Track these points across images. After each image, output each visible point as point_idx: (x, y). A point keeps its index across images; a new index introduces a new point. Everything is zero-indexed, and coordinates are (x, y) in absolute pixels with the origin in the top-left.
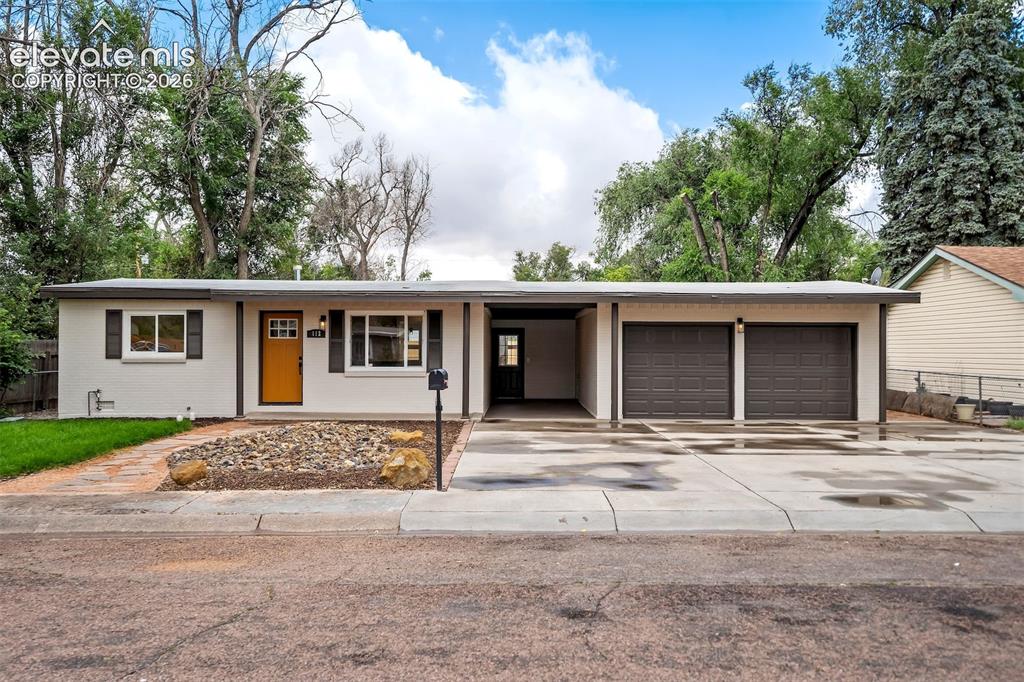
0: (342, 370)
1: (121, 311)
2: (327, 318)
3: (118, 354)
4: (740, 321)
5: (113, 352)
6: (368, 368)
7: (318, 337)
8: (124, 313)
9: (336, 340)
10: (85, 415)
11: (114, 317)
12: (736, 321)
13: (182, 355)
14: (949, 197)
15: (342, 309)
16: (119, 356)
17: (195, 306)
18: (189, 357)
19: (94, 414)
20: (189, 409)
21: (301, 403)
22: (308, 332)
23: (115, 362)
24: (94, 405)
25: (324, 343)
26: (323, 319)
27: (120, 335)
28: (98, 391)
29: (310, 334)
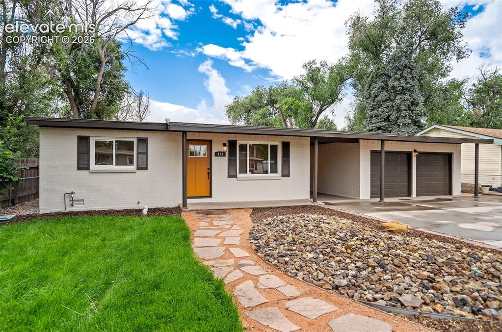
0: (235, 176)
1: (89, 137)
2: (227, 144)
3: (87, 166)
4: (415, 151)
5: (83, 165)
6: (249, 174)
7: (221, 156)
8: (91, 139)
9: (233, 158)
10: (62, 210)
11: (83, 141)
12: (413, 151)
13: (133, 167)
14: (399, 110)
15: (235, 139)
16: (88, 168)
17: (142, 135)
18: (138, 168)
19: (69, 209)
20: (139, 203)
21: (210, 196)
22: (215, 153)
23: (85, 173)
24: (68, 203)
25: (225, 160)
26: (224, 145)
27: (88, 153)
28: (72, 193)
29: (216, 154)
